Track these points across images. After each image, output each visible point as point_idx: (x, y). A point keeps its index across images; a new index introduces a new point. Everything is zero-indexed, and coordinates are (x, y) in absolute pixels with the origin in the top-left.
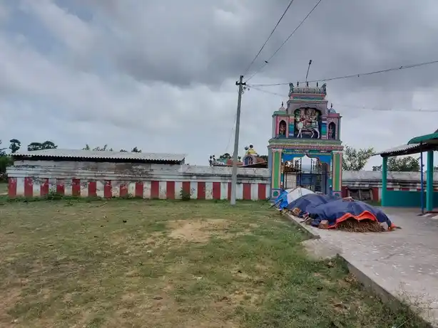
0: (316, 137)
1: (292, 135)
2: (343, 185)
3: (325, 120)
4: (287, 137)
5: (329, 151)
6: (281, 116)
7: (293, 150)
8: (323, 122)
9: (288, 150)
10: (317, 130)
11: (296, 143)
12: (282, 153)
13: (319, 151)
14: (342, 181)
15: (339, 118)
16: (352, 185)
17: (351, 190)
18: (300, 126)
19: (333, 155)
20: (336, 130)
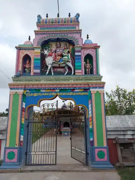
0: (69, 73)
1: (38, 71)
2: (109, 137)
3: (79, 52)
4: (32, 74)
5: (86, 90)
6: (25, 49)
7: (38, 90)
8: (76, 54)
9: (32, 90)
10: (70, 65)
11: (44, 81)
12: (24, 95)
13: (73, 90)
14: (107, 131)
15: (96, 47)
16: (122, 137)
17: (122, 145)
18: (49, 61)
19: (91, 94)
20: (94, 63)
